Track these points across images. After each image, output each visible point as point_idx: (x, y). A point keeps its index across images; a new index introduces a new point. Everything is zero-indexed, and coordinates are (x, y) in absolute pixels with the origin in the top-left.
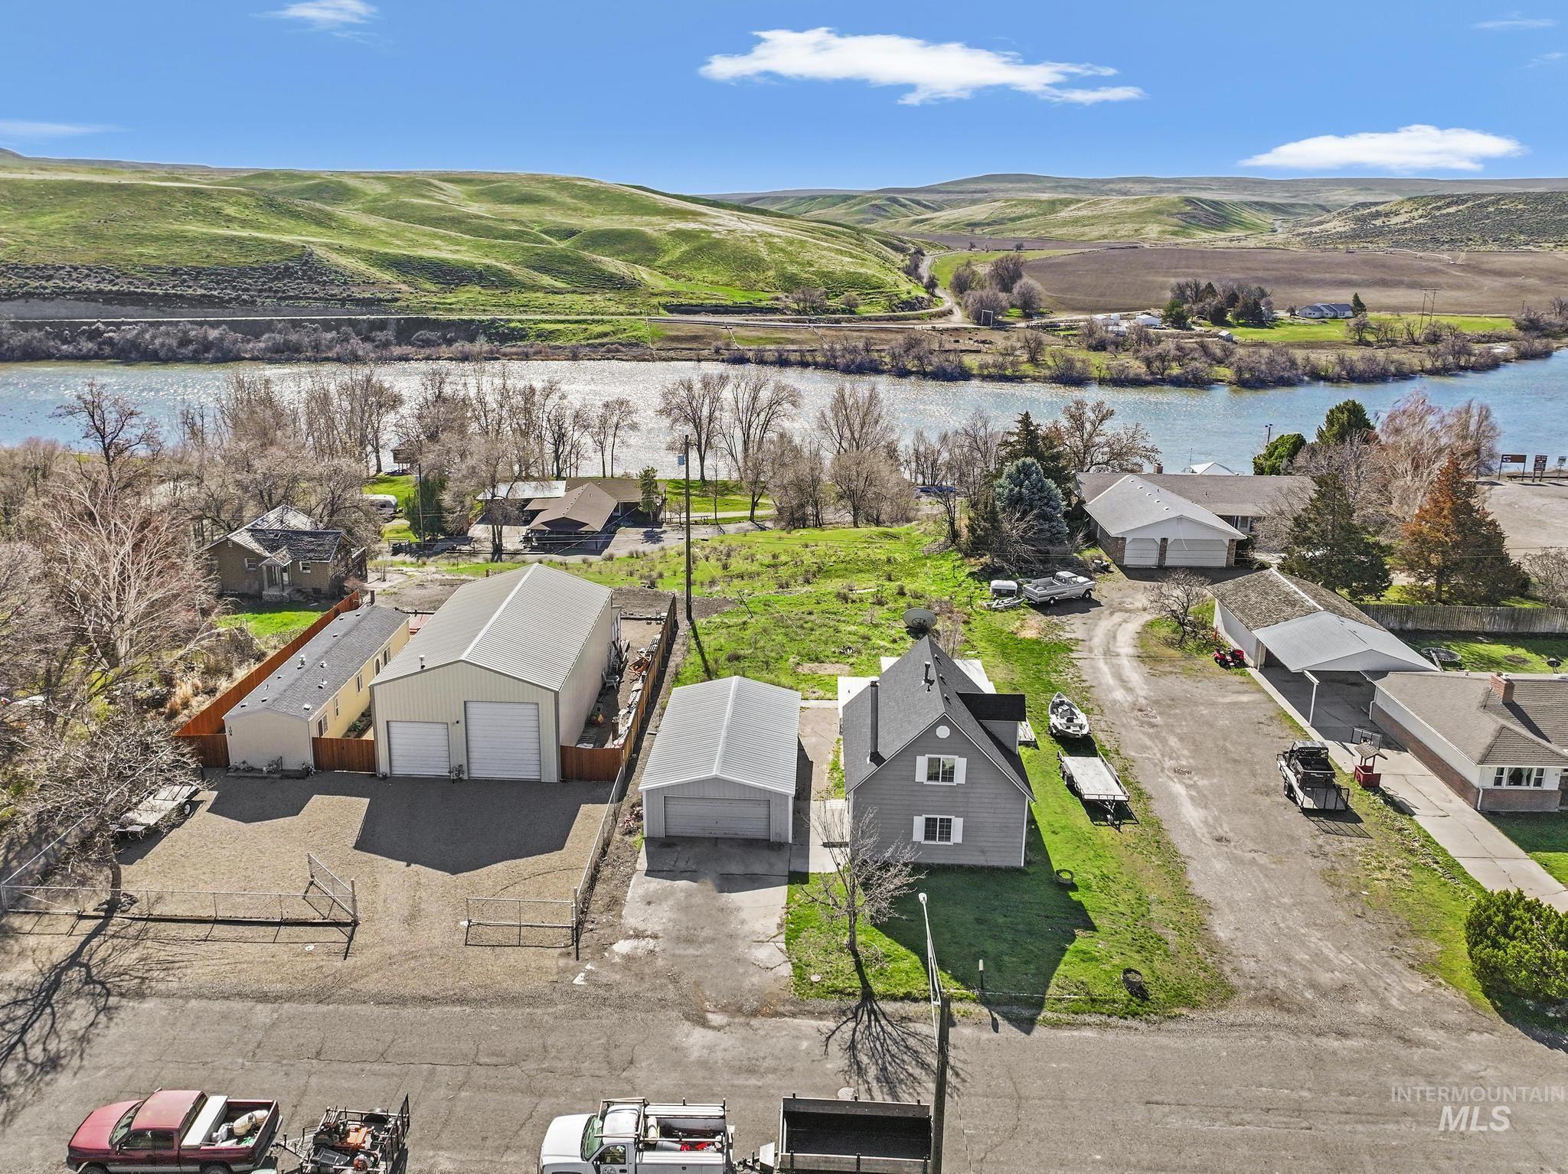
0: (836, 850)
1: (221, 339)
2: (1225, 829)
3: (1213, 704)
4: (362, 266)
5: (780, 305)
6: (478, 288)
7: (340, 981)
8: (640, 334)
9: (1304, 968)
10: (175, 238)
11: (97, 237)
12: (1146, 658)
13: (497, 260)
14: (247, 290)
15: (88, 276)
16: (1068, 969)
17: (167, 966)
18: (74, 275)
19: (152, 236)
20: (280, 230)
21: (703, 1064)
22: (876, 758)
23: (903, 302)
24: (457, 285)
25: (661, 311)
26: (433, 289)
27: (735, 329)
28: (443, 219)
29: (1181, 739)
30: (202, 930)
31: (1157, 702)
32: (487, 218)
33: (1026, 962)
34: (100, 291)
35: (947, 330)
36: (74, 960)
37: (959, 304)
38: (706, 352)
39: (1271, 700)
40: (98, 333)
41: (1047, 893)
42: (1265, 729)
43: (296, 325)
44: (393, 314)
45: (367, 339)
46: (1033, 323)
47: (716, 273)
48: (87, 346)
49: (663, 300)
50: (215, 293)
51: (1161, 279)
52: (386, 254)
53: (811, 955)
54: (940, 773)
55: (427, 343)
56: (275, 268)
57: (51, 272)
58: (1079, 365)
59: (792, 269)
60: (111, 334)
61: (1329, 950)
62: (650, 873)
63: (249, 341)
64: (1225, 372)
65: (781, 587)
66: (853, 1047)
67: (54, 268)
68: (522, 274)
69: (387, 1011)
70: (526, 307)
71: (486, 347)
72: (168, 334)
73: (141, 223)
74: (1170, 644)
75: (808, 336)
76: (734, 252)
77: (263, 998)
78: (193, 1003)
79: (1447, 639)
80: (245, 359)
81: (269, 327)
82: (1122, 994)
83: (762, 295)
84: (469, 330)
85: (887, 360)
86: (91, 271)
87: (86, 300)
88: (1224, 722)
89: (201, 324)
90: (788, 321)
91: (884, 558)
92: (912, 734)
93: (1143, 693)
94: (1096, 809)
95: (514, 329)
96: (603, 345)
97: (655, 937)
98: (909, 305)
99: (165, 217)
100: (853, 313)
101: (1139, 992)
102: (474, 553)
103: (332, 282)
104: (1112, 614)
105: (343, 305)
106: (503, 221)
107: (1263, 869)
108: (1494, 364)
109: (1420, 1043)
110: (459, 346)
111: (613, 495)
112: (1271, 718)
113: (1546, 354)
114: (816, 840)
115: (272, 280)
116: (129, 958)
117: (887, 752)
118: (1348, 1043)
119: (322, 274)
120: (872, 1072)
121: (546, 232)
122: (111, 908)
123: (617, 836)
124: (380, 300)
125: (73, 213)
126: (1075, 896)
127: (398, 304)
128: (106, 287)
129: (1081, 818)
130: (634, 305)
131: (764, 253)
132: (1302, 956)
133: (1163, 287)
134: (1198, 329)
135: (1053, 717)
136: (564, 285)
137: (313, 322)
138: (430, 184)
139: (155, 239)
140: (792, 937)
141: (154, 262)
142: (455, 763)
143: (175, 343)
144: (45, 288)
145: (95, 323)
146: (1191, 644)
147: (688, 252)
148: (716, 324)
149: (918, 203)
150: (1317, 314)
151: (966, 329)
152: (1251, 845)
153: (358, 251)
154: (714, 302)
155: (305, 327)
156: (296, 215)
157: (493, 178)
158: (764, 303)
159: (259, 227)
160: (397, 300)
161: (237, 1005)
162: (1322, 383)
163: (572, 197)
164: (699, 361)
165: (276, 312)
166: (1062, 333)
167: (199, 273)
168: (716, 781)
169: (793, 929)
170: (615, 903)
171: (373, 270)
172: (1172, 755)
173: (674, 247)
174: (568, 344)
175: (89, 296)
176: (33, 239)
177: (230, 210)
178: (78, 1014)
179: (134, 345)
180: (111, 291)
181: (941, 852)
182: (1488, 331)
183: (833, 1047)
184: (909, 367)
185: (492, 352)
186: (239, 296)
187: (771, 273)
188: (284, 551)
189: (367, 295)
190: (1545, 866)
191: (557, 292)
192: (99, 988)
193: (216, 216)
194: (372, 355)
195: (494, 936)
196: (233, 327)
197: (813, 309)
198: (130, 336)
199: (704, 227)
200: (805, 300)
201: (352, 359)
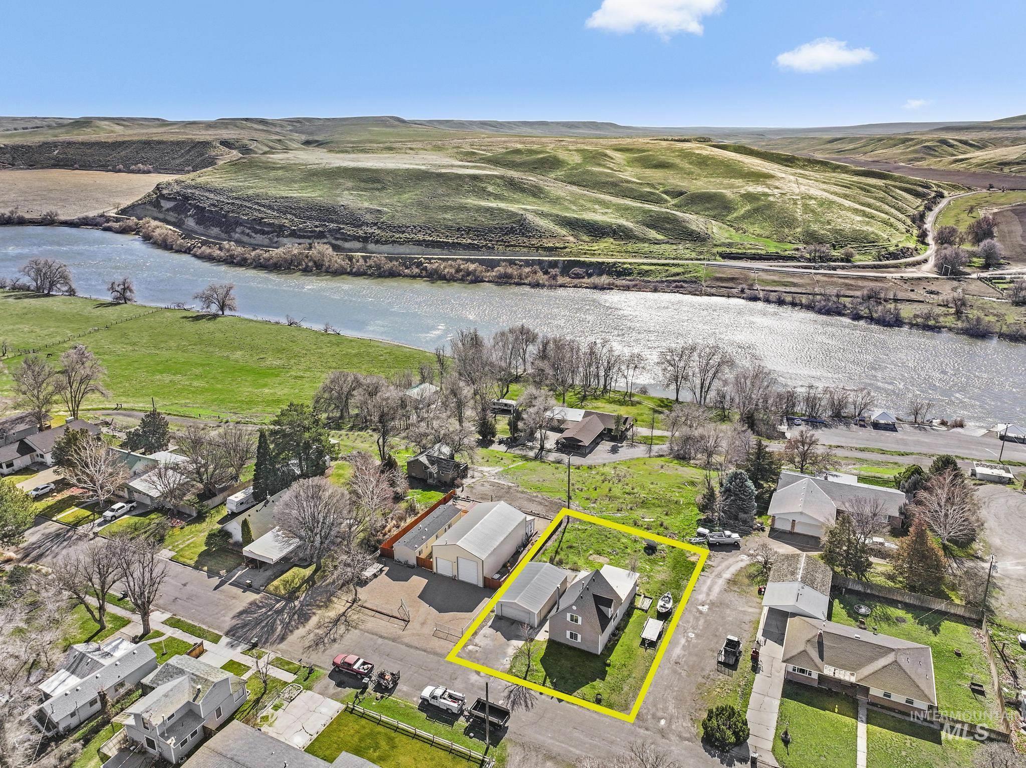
0: (547, 634)
1: (475, 270)
4: (551, 226)
5: (798, 254)
6: (612, 240)
7: (400, 637)
8: (699, 275)
9: (657, 709)
10: (463, 208)
11: (427, 207)
12: (732, 582)
13: (627, 220)
14: (491, 241)
15: (420, 231)
16: (586, 688)
18: (414, 231)
19: (450, 207)
20: (513, 201)
23: (890, 254)
24: (601, 237)
25: (718, 258)
26: (587, 239)
27: (761, 273)
29: (705, 622)
30: (373, 613)
31: (713, 603)
32: (633, 182)
33: (575, 683)
34: (424, 240)
35: (912, 279)
36: (344, 614)
38: (736, 290)
39: (761, 613)
40: (420, 264)
41: (599, 664)
42: (743, 625)
43: (512, 263)
44: (562, 257)
45: (546, 273)
46: (985, 274)
47: (763, 228)
48: (416, 271)
49: (720, 249)
50: (476, 242)
52: (566, 217)
53: (517, 664)
54: (574, 619)
55: (578, 276)
56: (507, 228)
57: (405, 229)
59: (815, 227)
60: (426, 264)
61: (671, 707)
62: (490, 626)
63: (488, 271)
66: (511, 692)
68: (640, 230)
69: (407, 648)
70: (636, 254)
71: (607, 281)
72: (451, 265)
73: (447, 199)
74: (749, 577)
75: (808, 281)
76: (779, 213)
78: (366, 634)
80: (484, 281)
81: (499, 263)
82: (593, 700)
83: (788, 246)
84: (601, 269)
85: (851, 305)
86: (422, 228)
87: (418, 245)
89: (467, 261)
90: (798, 267)
93: (712, 597)
95: (625, 269)
96: (675, 281)
97: (480, 647)
98: (893, 256)
99: (459, 194)
100: (848, 261)
101: (598, 701)
104: (739, 555)
105: (537, 251)
106: (641, 184)
107: (681, 677)
110: (594, 279)
111: (604, 424)
112: (751, 621)
115: (504, 235)
119: (529, 232)
120: (512, 700)
121: (666, 192)
122: (354, 601)
123: (489, 612)
124: (557, 248)
125: (418, 192)
126: (607, 668)
127: (566, 250)
128: (428, 238)
129: (636, 643)
130: (701, 253)
131: (799, 214)
132: (660, 706)
135: (660, 601)
136: (662, 238)
137: (521, 260)
138: (606, 155)
139: (452, 209)
140: (516, 657)
141: (450, 223)
142: (454, 574)
143: (453, 271)
144: (401, 238)
145: (420, 258)
146: (758, 579)
147: (749, 211)
148: (749, 269)
149: (965, 143)
151: (927, 278)
152: (686, 668)
153: (551, 215)
154: (753, 251)
155: (516, 265)
156: (523, 191)
158: (787, 253)
159: (502, 199)
163: (691, 163)
164: (729, 297)
165: (504, 254)
166: (1001, 287)
167: (470, 230)
168: (516, 604)
169: (518, 655)
170: (476, 634)
171: (557, 227)
173: (742, 206)
174: (654, 280)
175: (419, 243)
176: (399, 209)
177: (490, 189)
178: (342, 629)
179: (436, 271)
180: (429, 241)
181: (573, 643)
183: (507, 690)
184: (862, 313)
185: (609, 284)
186: (487, 244)
187: (799, 230)
188: (436, 466)
189: (551, 245)
190: (781, 703)
191: (657, 242)
192: (348, 623)
193: (483, 193)
194: (547, 283)
195: (441, 635)
196: (482, 262)
197: (820, 257)
198: (435, 266)
199: (766, 190)
200: (815, 251)
201: (536, 285)
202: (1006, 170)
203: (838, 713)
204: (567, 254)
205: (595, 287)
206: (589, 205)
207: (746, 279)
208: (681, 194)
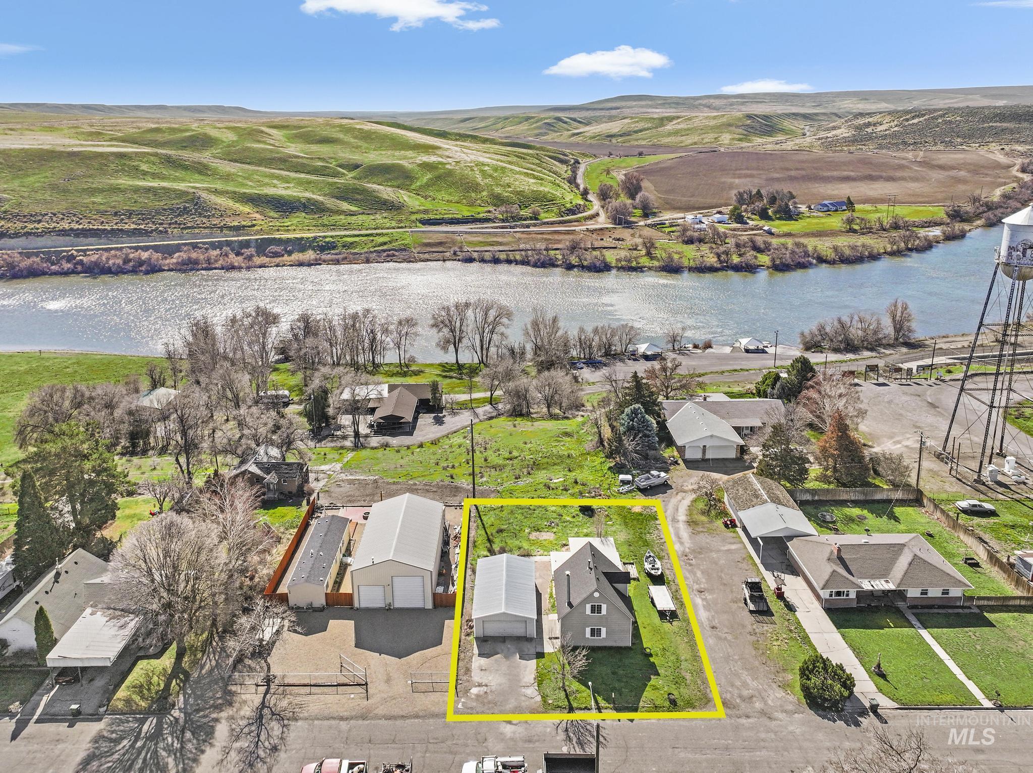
0: (554, 641)
1: (149, 259)
2: (716, 623)
3: (719, 551)
4: (230, 203)
5: (491, 216)
6: (304, 214)
7: (369, 711)
8: (406, 242)
9: (738, 688)
10: (116, 190)
11: (65, 191)
12: (691, 523)
13: (313, 193)
14: (162, 224)
15: (63, 219)
16: (648, 694)
17: (300, 706)
18: (55, 219)
19: (98, 189)
20: (177, 179)
21: (512, 739)
22: (570, 605)
23: (568, 210)
24: (290, 212)
25: (418, 224)
26: (276, 215)
27: (465, 236)
28: (274, 159)
29: (703, 573)
30: (307, 690)
31: (694, 551)
32: (302, 157)
33: (631, 691)
34: (72, 229)
35: (596, 230)
36: (263, 705)
37: (603, 207)
38: (448, 254)
39: (745, 547)
40: (72, 256)
41: (640, 657)
42: (740, 565)
43: (195, 246)
44: (252, 235)
45: (238, 254)
46: (649, 222)
47: (450, 194)
48: (67, 266)
49: (419, 216)
50: (142, 227)
51: (729, 180)
52: (245, 193)
53: (548, 691)
54: (596, 609)
55: (276, 255)
56: (178, 209)
57: (40, 218)
58: (676, 257)
59: (498, 190)
60: (81, 258)
61: (749, 680)
62: (480, 655)
63: (166, 258)
64: (764, 259)
65: (516, 478)
66: (567, 730)
67: (41, 215)
68: (330, 202)
69: (391, 722)
70: (334, 226)
71: (313, 257)
72: (116, 256)
73: (90, 180)
74: (703, 513)
75: (510, 239)
76: (461, 179)
77: (342, 719)
78: (316, 722)
79: (832, 505)
80: (164, 270)
81: (178, 248)
82: (667, 704)
83: (480, 209)
84: (301, 245)
85: (560, 257)
86: (65, 215)
87: (63, 235)
88: (722, 562)
89: (136, 249)
90: (497, 228)
91: (566, 453)
92: (585, 596)
93: (687, 545)
94: (662, 614)
95: (328, 243)
96: (384, 251)
97: (486, 686)
98: (571, 212)
99: (105, 174)
100: (536, 219)
101: (673, 703)
102: (344, 437)
103: (213, 215)
104: (677, 494)
105: (222, 231)
106: (312, 159)
107: (729, 641)
108: (928, 246)
109: (775, 719)
110: (296, 256)
111: (415, 394)
112: (744, 559)
113: (962, 236)
114: (546, 636)
115: (176, 217)
116: (284, 703)
117: (574, 603)
118: (749, 720)
119: (207, 211)
120: (575, 740)
121: (340, 166)
122: (268, 681)
123: (463, 637)
124: (244, 226)
125: (47, 174)
126: (652, 659)
127: (256, 228)
128: (75, 226)
129: (656, 619)
130: (400, 221)
131: (479, 179)
132: (738, 683)
133: (731, 187)
134: (751, 223)
135: (646, 564)
136: (356, 209)
137: (204, 243)
138: (262, 132)
139: (101, 191)
140: (540, 684)
141: (102, 207)
142: (388, 602)
143: (119, 261)
144: (38, 229)
145: (70, 251)
146: (713, 513)
147: (431, 179)
148: (453, 232)
149: (575, 120)
150: (825, 209)
151: (607, 228)
152: (726, 630)
153: (227, 192)
154: (450, 216)
155: (201, 248)
156: (185, 168)
157: (302, 124)
158: (481, 215)
159: (163, 178)
160: (254, 226)
161: (333, 722)
162: (824, 265)
163: (355, 138)
164: (444, 261)
165: (181, 238)
166: (667, 230)
167: (131, 214)
168: (504, 613)
169: (540, 680)
170: (468, 670)
171: (237, 205)
172: (697, 582)
173: (422, 175)
174: (362, 251)
175: (64, 233)
176: (26, 194)
177: (144, 167)
178: (276, 728)
179: (96, 264)
180: (78, 229)
181: (596, 642)
182: (929, 218)
183: (560, 730)
184: (573, 262)
185: (316, 260)
186: (157, 228)
187: (485, 193)
188: (273, 474)
189: (236, 224)
190: (843, 636)
191: (352, 214)
192: (278, 716)
193: (136, 172)
194: (243, 265)
195: (423, 687)
196: (156, 249)
197: (512, 217)
198: (94, 258)
199: (440, 159)
200: (507, 212)
201: (232, 268)
202: (614, 141)
203: (895, 627)
204: (256, 233)
205: (301, 264)
206: (267, 180)
207: (454, 243)
208: (356, 166)
